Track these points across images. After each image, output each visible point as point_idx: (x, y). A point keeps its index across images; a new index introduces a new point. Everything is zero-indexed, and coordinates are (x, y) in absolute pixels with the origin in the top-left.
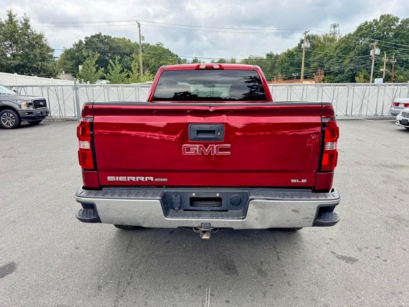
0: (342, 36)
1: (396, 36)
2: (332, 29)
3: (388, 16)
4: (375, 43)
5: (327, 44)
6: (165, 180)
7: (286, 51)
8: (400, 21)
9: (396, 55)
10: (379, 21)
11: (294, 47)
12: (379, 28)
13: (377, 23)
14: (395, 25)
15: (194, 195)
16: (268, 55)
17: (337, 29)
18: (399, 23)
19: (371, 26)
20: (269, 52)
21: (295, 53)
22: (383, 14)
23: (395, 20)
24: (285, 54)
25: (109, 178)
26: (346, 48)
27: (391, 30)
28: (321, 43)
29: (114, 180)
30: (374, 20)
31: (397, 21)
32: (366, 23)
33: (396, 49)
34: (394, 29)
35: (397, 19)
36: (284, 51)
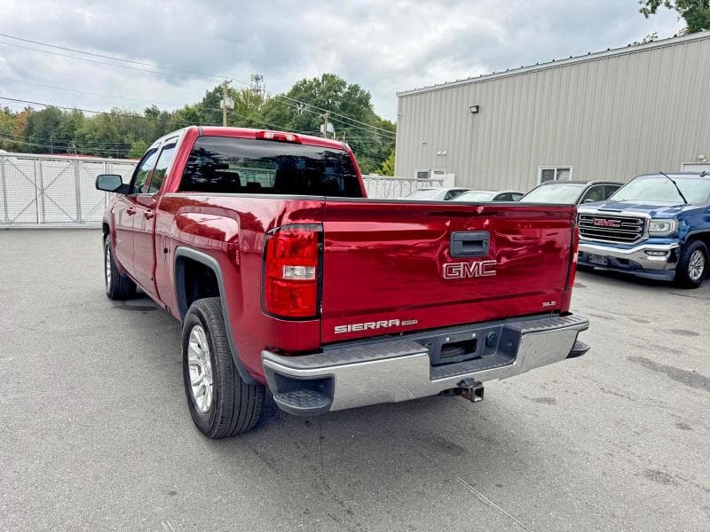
0: (272, 98)
1: (344, 107)
2: (254, 83)
3: (333, 76)
4: (326, 116)
5: (250, 105)
6: (415, 322)
7: (182, 108)
8: (347, 86)
9: (346, 135)
10: (320, 81)
11: (197, 103)
12: (322, 93)
13: (318, 85)
14: (340, 91)
15: (448, 339)
16: (148, 111)
17: (260, 83)
18: (347, 90)
19: (311, 87)
20: (150, 107)
21: (198, 114)
22: (326, 73)
23: (341, 84)
24: (180, 112)
25: (336, 328)
26: (279, 116)
27: (337, 98)
28: (240, 103)
29: (345, 330)
30: (315, 79)
31: (344, 87)
32: (305, 82)
33: (346, 126)
34: (340, 97)
35: (344, 84)
36: (179, 108)
